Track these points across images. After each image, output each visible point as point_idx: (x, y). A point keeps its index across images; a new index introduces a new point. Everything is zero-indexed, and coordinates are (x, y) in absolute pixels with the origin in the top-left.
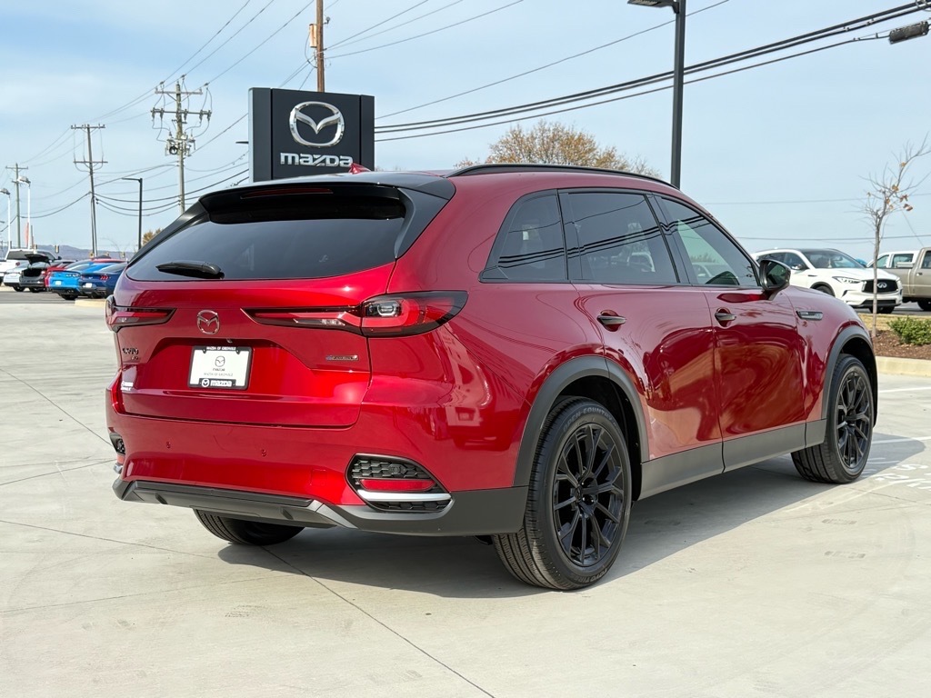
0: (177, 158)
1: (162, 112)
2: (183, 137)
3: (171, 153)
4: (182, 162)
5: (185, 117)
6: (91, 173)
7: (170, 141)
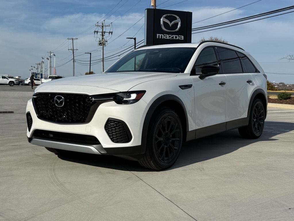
0: (102, 47)
1: (97, 32)
2: (104, 40)
3: (100, 45)
4: (103, 48)
5: (104, 34)
6: (73, 53)
7: (100, 41)
